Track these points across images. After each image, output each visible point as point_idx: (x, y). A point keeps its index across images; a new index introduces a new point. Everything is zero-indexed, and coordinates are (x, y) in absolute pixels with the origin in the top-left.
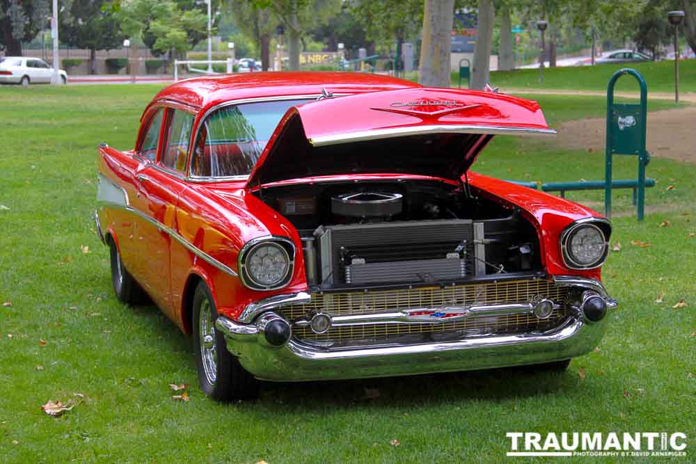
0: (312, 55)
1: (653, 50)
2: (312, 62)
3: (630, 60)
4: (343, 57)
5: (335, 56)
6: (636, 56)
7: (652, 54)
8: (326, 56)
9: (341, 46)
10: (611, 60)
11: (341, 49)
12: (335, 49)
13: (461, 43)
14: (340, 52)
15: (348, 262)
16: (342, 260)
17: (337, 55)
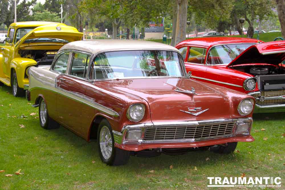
0: (96, 33)
1: (224, 32)
2: (96, 35)
3: (215, 35)
4: (107, 34)
5: (104, 34)
6: (217, 34)
7: (223, 33)
8: (101, 33)
9: (106, 30)
10: (209, 35)
11: (107, 31)
12: (104, 31)
13: (156, 29)
14: (106, 32)
15: (265, 84)
16: (263, 84)
17: (105, 33)
